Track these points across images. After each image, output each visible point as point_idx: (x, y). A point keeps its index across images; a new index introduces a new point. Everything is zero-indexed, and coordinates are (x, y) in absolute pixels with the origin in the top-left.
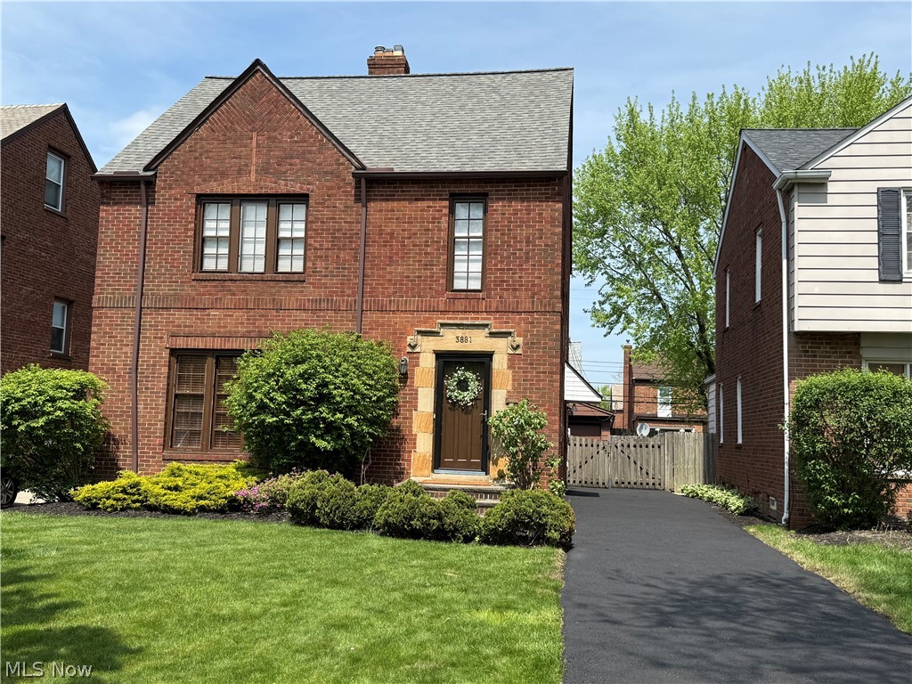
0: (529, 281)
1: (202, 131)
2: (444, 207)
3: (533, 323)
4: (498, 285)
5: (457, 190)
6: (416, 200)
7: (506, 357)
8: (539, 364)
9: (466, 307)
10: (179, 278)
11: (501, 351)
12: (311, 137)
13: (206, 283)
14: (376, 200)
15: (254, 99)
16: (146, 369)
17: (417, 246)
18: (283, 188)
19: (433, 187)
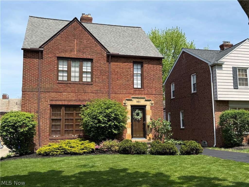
0: (154, 86)
1: (58, 37)
2: (132, 65)
3: (156, 97)
4: (147, 87)
5: (135, 61)
6: (124, 62)
7: (150, 107)
8: (158, 108)
9: (139, 93)
10: (52, 82)
11: (148, 105)
12: (93, 42)
13: (62, 84)
14: (113, 62)
15: (75, 29)
16: (42, 111)
17: (125, 75)
18: (85, 56)
19: (128, 59)
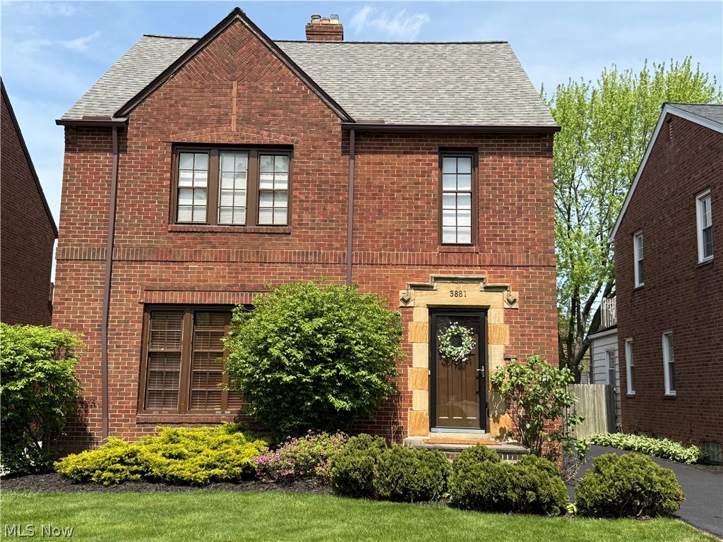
0: (522, 236)
1: (178, 79)
2: (434, 161)
3: (527, 277)
4: (491, 240)
5: (447, 144)
6: (405, 153)
7: (502, 312)
8: (537, 319)
9: (459, 261)
10: (154, 229)
11: (497, 307)
12: (294, 88)
13: (184, 235)
14: (364, 153)
15: (234, 48)
16: (117, 326)
17: (407, 199)
18: (266, 140)
19: (422, 141)
